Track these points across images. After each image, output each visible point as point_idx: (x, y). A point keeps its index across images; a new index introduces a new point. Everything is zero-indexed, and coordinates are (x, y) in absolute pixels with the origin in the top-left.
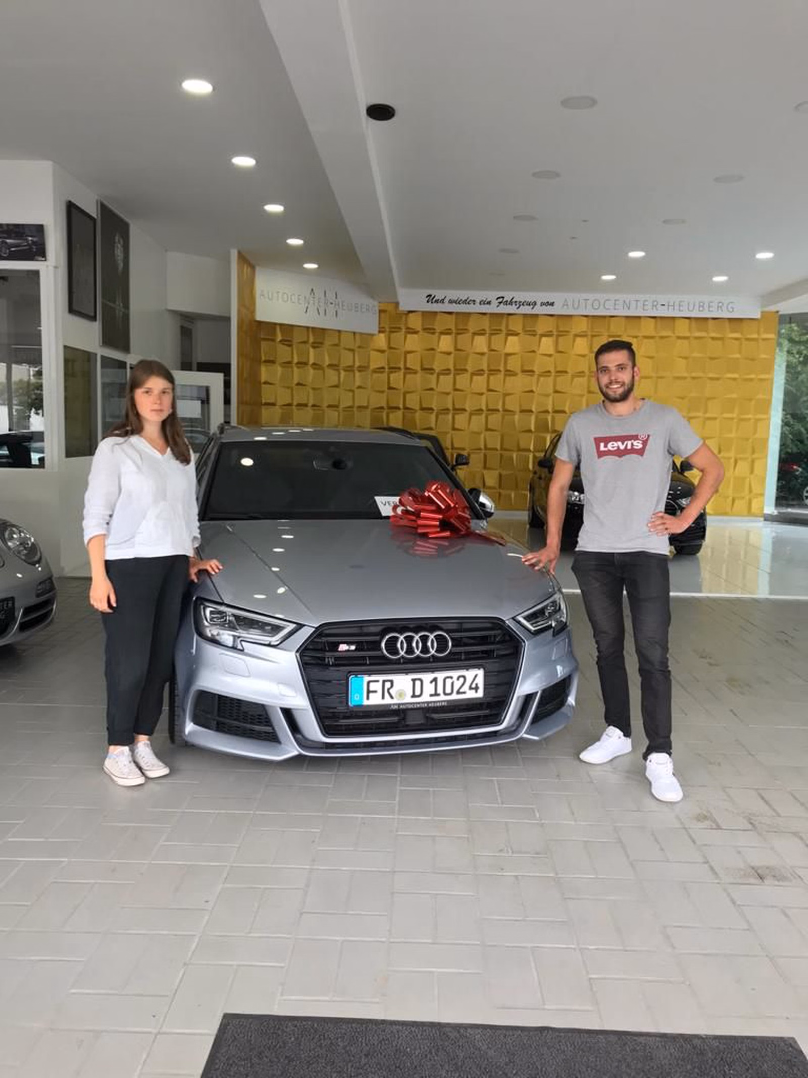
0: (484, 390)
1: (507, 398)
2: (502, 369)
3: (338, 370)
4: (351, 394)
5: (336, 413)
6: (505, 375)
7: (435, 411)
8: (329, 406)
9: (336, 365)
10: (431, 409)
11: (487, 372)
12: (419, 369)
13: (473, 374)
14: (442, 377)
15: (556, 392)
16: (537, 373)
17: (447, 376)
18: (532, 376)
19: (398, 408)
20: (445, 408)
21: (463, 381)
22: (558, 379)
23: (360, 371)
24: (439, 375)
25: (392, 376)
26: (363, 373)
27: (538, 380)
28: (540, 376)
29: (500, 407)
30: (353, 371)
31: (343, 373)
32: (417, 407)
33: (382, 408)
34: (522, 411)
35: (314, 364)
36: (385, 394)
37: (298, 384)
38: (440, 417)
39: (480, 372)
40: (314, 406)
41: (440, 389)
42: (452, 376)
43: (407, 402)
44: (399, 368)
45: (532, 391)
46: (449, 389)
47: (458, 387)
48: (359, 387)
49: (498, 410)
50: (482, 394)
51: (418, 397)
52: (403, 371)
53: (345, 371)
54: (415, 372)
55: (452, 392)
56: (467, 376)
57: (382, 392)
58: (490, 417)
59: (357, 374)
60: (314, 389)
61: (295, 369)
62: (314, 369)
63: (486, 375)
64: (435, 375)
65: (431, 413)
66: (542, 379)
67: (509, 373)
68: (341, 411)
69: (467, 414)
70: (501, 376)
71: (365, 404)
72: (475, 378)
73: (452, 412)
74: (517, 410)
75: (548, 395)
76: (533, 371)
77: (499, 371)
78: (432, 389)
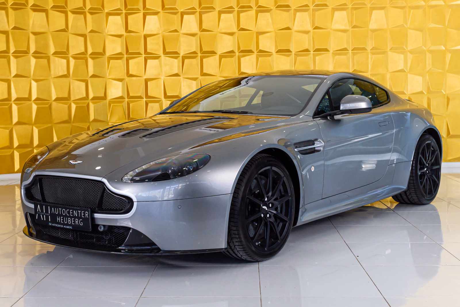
0: (235, 30)
1: (261, 37)
2: (253, 4)
3: (66, 13)
4: (82, 39)
5: (64, 61)
6: (257, 12)
7: (181, 55)
8: (55, 53)
9: (63, 7)
10: (176, 53)
11: (236, 9)
12: (160, 10)
13: (220, 13)
14: (185, 17)
15: (316, 28)
16: (293, 8)
17: (192, 16)
18: (288, 11)
19: (139, 54)
20: (193, 51)
21: (209, 19)
22: (317, 13)
23: (91, 13)
24: (182, 14)
25: (130, 17)
26: (95, 16)
27: (295, 15)
28: (296, 11)
29: (254, 49)
30: (84, 13)
31: (71, 16)
32: (161, 53)
33: (120, 54)
34: (279, 51)
35: (34, 5)
36: (124, 38)
37: (15, 28)
38: (186, 61)
39: (229, 10)
40: (35, 52)
41: (184, 30)
42: (198, 14)
43: (149, 47)
44: (138, 9)
45: (288, 28)
46: (195, 29)
47: (204, 27)
48: (92, 31)
49: (251, 51)
50: (232, 34)
51: (161, 39)
52: (142, 11)
53: (73, 12)
54: (156, 13)
55: (199, 33)
56: (214, 14)
57: (120, 36)
58: (242, 59)
59: (89, 16)
60: (35, 34)
61: (10, 11)
62: (35, 10)
63: (235, 13)
64: (179, 15)
65: (176, 58)
66: (298, 14)
67: (262, 9)
68: (71, 59)
69: (217, 57)
70: (252, 13)
71: (101, 51)
72: (223, 16)
73: (199, 55)
74: (273, 50)
75: (307, 32)
76: (288, 6)
77: (250, 7)
78: (176, 31)
